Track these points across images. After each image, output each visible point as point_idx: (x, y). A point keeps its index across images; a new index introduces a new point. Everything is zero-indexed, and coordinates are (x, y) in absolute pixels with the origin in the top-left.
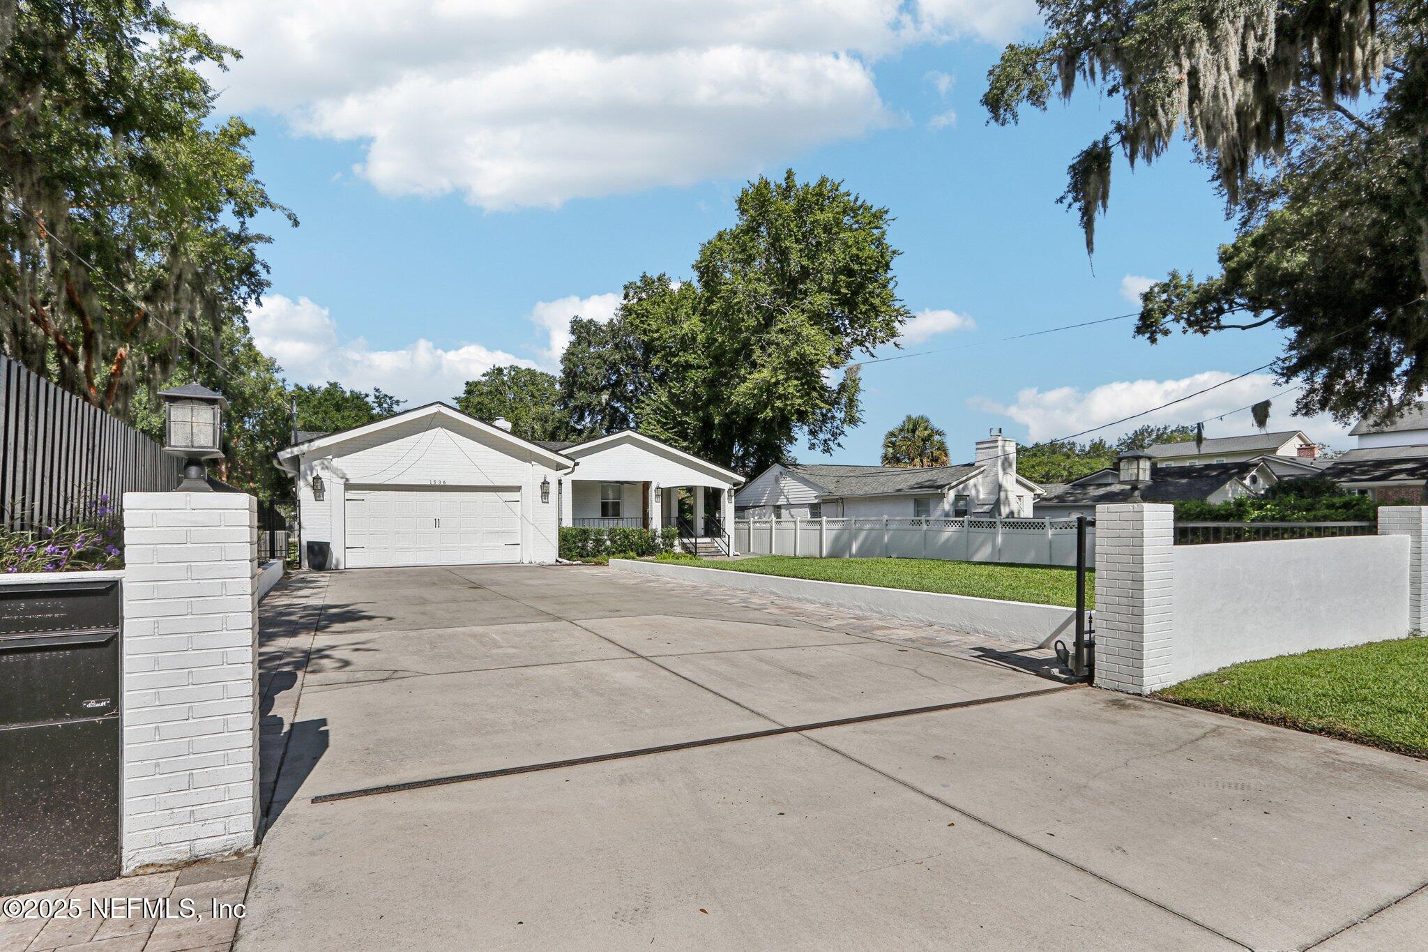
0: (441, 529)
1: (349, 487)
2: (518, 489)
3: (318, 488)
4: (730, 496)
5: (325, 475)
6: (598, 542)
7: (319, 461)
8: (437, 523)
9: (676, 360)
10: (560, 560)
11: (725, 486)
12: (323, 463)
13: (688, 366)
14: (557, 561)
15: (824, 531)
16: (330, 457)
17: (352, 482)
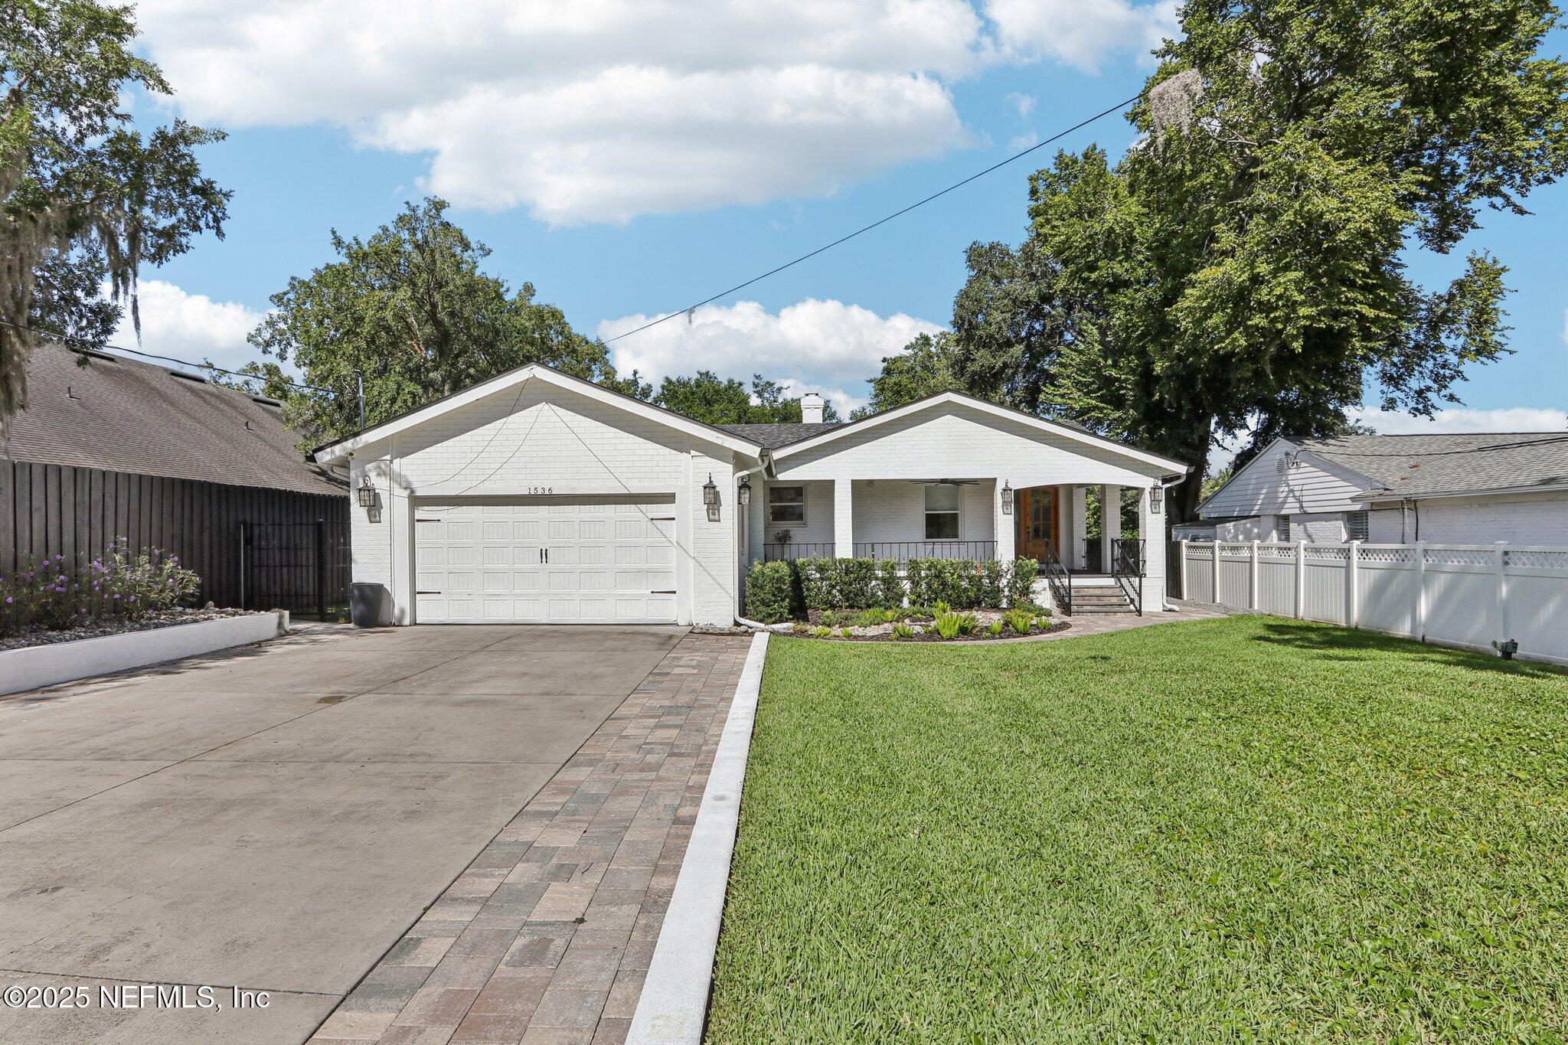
0: (549, 566)
1: (417, 501)
2: (668, 498)
3: (374, 506)
4: (1155, 501)
5: (380, 484)
6: (890, 582)
7: (373, 464)
8: (544, 555)
9: (1093, 276)
10: (742, 621)
11: (1146, 483)
12: (379, 467)
13: (1117, 284)
14: (737, 624)
15: (1355, 571)
16: (388, 457)
17: (418, 493)
